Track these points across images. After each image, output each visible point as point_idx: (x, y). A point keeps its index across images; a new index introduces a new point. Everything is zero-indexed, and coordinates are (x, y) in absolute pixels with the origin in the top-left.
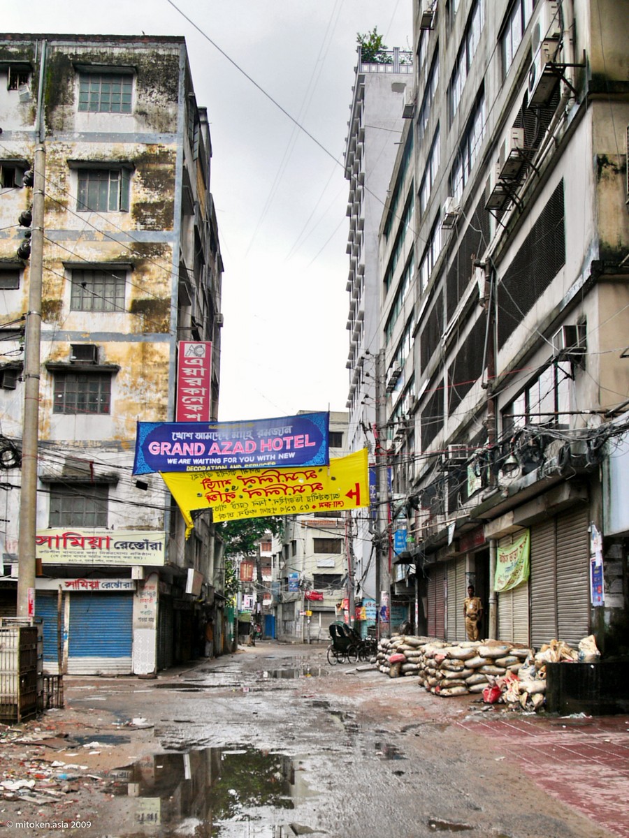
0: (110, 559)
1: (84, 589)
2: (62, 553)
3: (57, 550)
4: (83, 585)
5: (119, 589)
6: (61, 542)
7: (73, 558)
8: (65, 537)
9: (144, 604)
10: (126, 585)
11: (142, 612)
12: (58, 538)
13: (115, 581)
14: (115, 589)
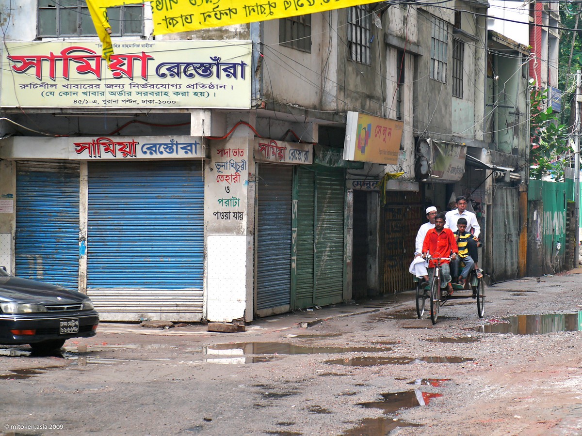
0: (150, 97)
1: (108, 156)
2: (60, 88)
3: (52, 82)
4: (107, 150)
5: (174, 156)
6: (60, 65)
7: (81, 97)
8: (66, 56)
9: (224, 184)
10: (187, 147)
11: (220, 201)
12: (53, 59)
13: (166, 140)
14: (166, 156)
